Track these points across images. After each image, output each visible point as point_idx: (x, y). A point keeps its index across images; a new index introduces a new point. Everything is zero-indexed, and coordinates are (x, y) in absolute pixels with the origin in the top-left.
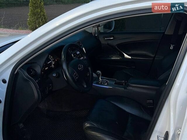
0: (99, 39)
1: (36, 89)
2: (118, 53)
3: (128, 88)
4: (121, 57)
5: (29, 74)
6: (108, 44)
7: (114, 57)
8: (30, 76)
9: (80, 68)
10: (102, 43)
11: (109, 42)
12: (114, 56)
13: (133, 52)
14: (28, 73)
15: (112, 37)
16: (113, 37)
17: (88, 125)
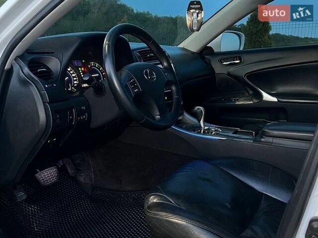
0: (211, 64)
1: (44, 103)
2: (251, 92)
3: (263, 140)
4: (256, 99)
5: (31, 71)
6: (229, 74)
7: (242, 101)
8: (34, 74)
9: (148, 77)
10: (216, 72)
11: (232, 69)
12: (240, 98)
13: (281, 89)
14: (30, 68)
15: (237, 60)
16: (240, 59)
17: (155, 201)
